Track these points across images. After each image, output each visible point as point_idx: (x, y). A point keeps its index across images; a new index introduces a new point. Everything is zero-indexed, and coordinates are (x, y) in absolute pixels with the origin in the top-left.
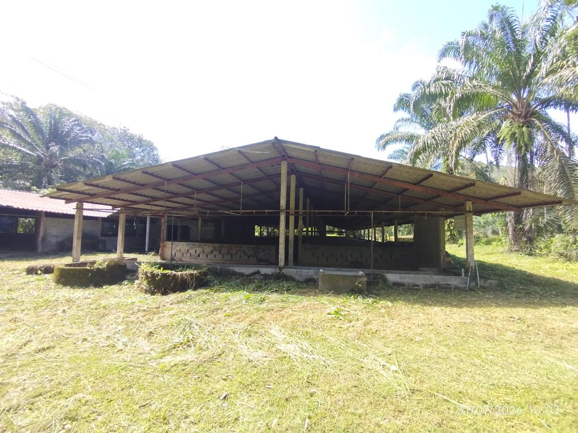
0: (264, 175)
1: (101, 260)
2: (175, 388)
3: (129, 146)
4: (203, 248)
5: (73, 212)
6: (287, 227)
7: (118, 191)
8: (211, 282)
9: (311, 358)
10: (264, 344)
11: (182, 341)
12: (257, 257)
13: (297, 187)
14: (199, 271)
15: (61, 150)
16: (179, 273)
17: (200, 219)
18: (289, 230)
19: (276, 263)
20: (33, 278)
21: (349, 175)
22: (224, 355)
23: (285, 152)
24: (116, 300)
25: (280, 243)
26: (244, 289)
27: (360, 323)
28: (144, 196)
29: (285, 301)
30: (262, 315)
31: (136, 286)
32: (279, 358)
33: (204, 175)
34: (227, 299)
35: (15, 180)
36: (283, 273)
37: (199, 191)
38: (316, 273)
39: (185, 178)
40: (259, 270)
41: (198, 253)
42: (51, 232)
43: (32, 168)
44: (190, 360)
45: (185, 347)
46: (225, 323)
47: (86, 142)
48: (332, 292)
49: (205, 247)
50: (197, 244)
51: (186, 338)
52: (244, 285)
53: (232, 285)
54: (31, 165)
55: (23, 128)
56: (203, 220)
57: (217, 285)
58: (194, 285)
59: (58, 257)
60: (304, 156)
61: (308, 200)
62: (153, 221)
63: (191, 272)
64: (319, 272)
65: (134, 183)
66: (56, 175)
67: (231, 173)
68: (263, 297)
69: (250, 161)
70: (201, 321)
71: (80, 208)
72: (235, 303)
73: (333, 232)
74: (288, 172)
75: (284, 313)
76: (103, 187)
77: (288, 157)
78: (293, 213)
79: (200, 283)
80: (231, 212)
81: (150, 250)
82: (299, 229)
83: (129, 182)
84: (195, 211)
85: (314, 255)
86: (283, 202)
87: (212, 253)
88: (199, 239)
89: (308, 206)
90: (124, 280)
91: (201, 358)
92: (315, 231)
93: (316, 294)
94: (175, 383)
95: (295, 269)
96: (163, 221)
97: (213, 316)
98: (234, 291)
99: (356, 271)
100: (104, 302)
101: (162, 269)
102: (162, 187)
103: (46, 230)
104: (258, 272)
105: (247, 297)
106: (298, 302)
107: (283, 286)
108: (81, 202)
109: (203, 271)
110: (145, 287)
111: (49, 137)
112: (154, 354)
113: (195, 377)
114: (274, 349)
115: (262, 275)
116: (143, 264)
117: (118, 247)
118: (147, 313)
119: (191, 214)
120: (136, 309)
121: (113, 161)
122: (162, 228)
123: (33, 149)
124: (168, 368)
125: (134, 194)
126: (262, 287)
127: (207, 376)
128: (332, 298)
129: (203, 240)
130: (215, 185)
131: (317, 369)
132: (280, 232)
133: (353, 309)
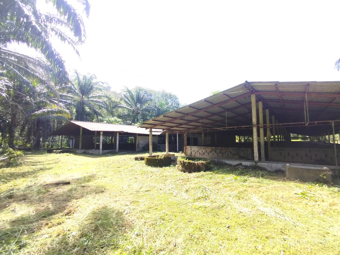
0: (240, 105)
1: (161, 155)
2: (202, 217)
3: (166, 99)
4: (206, 149)
5: (148, 133)
6: (259, 135)
7: (165, 122)
8: (213, 168)
9: (283, 219)
10: (249, 205)
11: (202, 196)
12: (239, 155)
13: (264, 109)
14: (206, 162)
15: (141, 106)
16: (196, 162)
17: (203, 133)
18: (260, 138)
19: (252, 159)
20: (137, 162)
21: (306, 97)
22: (225, 207)
23: (253, 88)
24: (169, 173)
25: (254, 146)
26: (233, 173)
27: (325, 204)
28: (176, 123)
29: (261, 182)
30: (246, 189)
31: (176, 168)
32: (259, 214)
33: (205, 109)
34: (223, 178)
35: (126, 121)
36: (258, 165)
37: (202, 118)
38: (284, 167)
39: (195, 112)
40: (241, 163)
41: (203, 152)
42: (140, 142)
43: (131, 115)
44: (208, 206)
45: (204, 199)
46: (224, 191)
47: (149, 100)
48: (299, 180)
49: (207, 149)
50: (203, 147)
51: (204, 195)
52: (232, 171)
53: (225, 171)
54: (131, 114)
55: (128, 98)
56: (204, 134)
57: (216, 170)
58: (204, 169)
59: (144, 153)
60: (267, 89)
61: (273, 117)
62: (179, 135)
63: (202, 162)
64: (286, 166)
65: (172, 118)
66: (139, 117)
67: (219, 106)
68: (245, 179)
69: (230, 97)
70: (210, 188)
71: (151, 131)
72: (228, 181)
73: (298, 138)
74: (256, 100)
75: (260, 189)
76: (159, 121)
77: (256, 91)
78: (262, 126)
79: (207, 168)
80: (221, 129)
81: (180, 150)
82: (268, 137)
83: (170, 117)
84: (200, 130)
85: (281, 155)
86: (254, 120)
87: (211, 152)
88: (203, 144)
89: (273, 121)
90: (171, 165)
91: (213, 206)
92: (281, 138)
93: (284, 180)
94: (202, 215)
95: (267, 163)
96: (185, 135)
97: (216, 186)
98: (227, 174)
99: (320, 167)
100: (165, 174)
101: (188, 159)
102: (184, 118)
103: (138, 141)
104: (241, 164)
105: (235, 178)
106: (271, 184)
107: (259, 174)
108: (151, 128)
109: (208, 161)
110: (180, 169)
111: (136, 101)
112: (190, 200)
113: (211, 214)
114: (255, 209)
115: (243, 166)
116: (179, 157)
117: (166, 149)
118: (183, 181)
119: (199, 131)
120: (178, 179)
121: (160, 107)
122: (185, 139)
123: (131, 107)
124: (198, 208)
125: (172, 123)
126: (244, 173)
127: (217, 215)
128: (298, 184)
129: (206, 145)
130: (210, 114)
131: (288, 226)
132: (254, 139)
133: (319, 193)
